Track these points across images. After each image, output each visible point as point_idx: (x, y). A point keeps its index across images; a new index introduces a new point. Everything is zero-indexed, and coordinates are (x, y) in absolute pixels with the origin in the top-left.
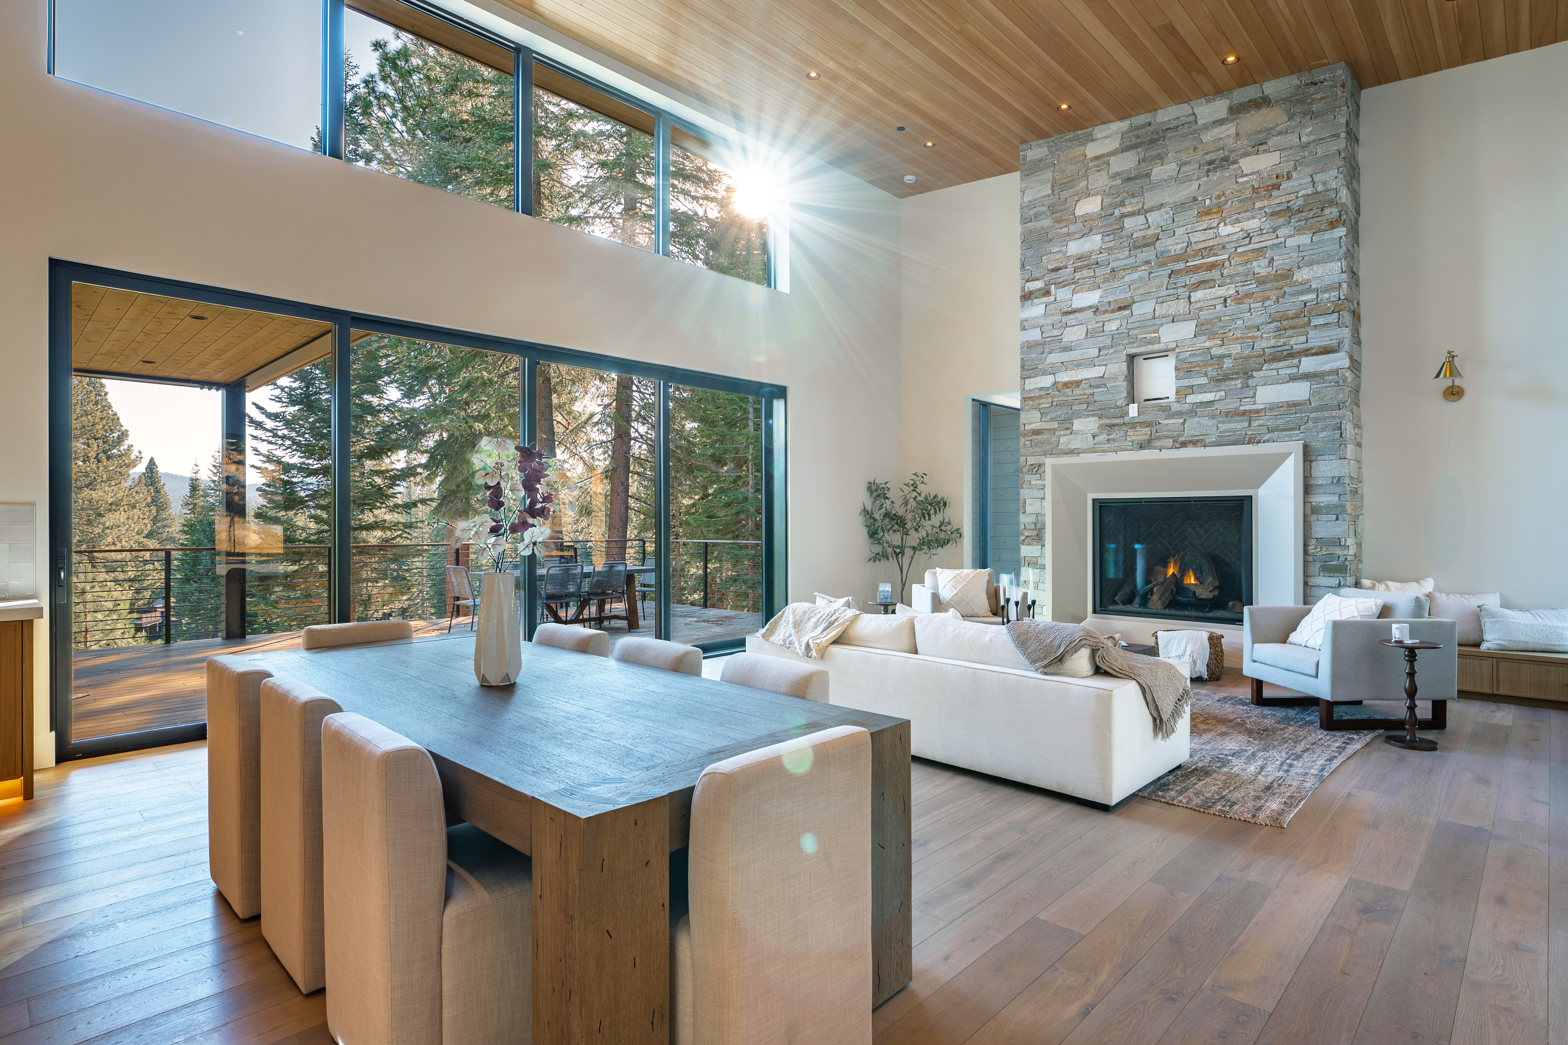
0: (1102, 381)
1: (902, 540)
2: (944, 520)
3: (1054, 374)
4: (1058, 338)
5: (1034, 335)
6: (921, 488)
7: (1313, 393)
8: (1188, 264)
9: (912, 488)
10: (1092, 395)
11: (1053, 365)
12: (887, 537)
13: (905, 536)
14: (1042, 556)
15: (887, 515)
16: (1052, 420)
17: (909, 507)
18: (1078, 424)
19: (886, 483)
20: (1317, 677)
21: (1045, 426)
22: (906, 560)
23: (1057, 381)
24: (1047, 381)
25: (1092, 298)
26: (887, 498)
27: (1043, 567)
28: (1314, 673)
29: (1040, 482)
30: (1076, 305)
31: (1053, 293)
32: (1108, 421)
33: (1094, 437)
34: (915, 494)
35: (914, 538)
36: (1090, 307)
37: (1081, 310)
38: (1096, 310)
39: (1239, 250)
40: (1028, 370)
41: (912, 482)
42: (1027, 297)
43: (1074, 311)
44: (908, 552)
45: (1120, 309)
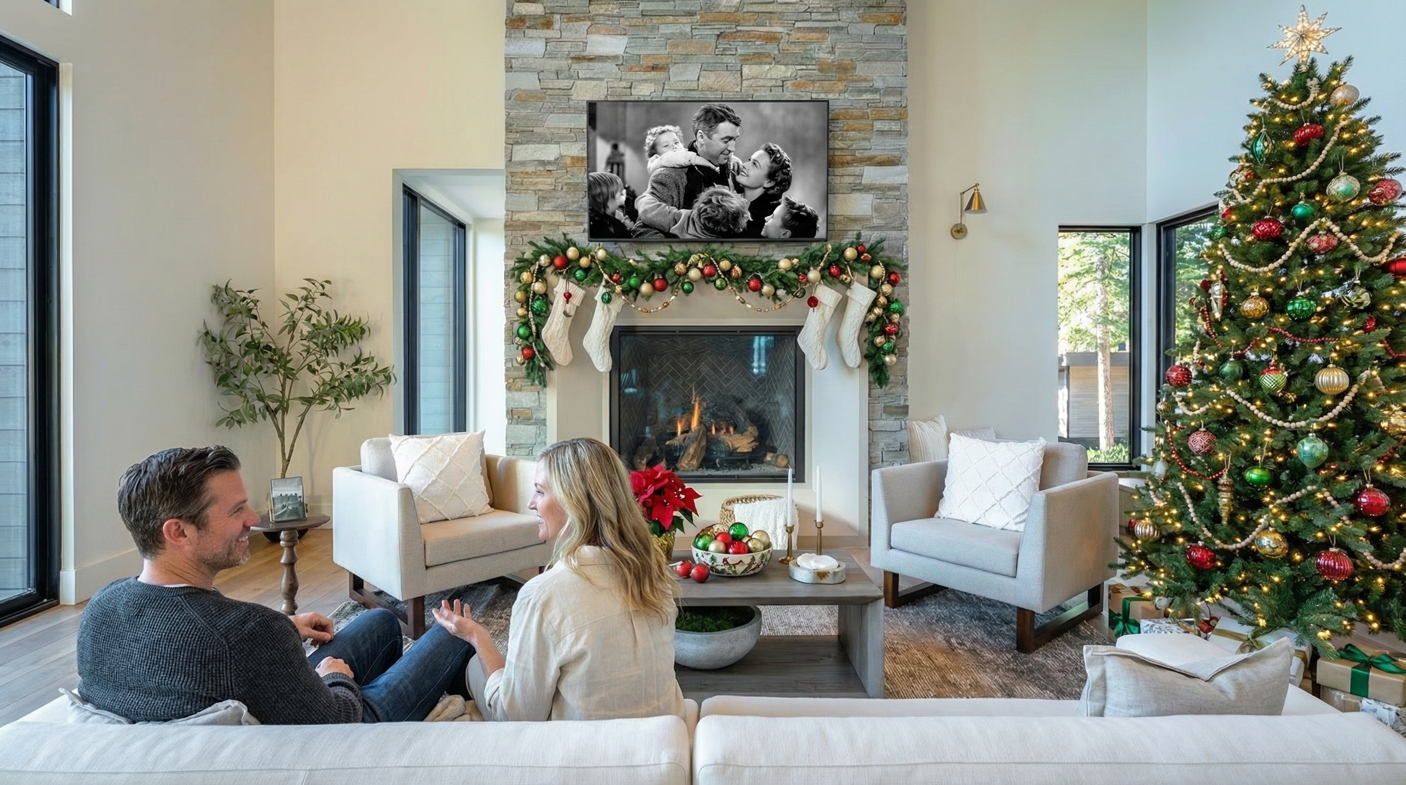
1: (283, 385)
2: (361, 355)
3: (557, 143)
5: (529, 82)
6: (320, 303)
7: (877, 209)
8: (739, 28)
9: (303, 304)
11: (555, 130)
12: (253, 381)
13: (288, 382)
14: (541, 407)
15: (253, 346)
16: (555, 209)
17: (297, 335)
19: (250, 292)
20: (1015, 577)
21: (545, 217)
22: (290, 421)
23: (563, 154)
24: (548, 152)
25: (614, 45)
26: (255, 317)
27: (543, 422)
28: (1010, 571)
30: (591, 50)
31: (557, 26)
34: (307, 312)
35: (309, 384)
36: (613, 57)
37: (599, 58)
38: (623, 63)
39: (798, 25)
40: (517, 131)
41: (304, 293)
42: (516, 24)
43: (589, 59)
44: (297, 408)
45: (654, 68)
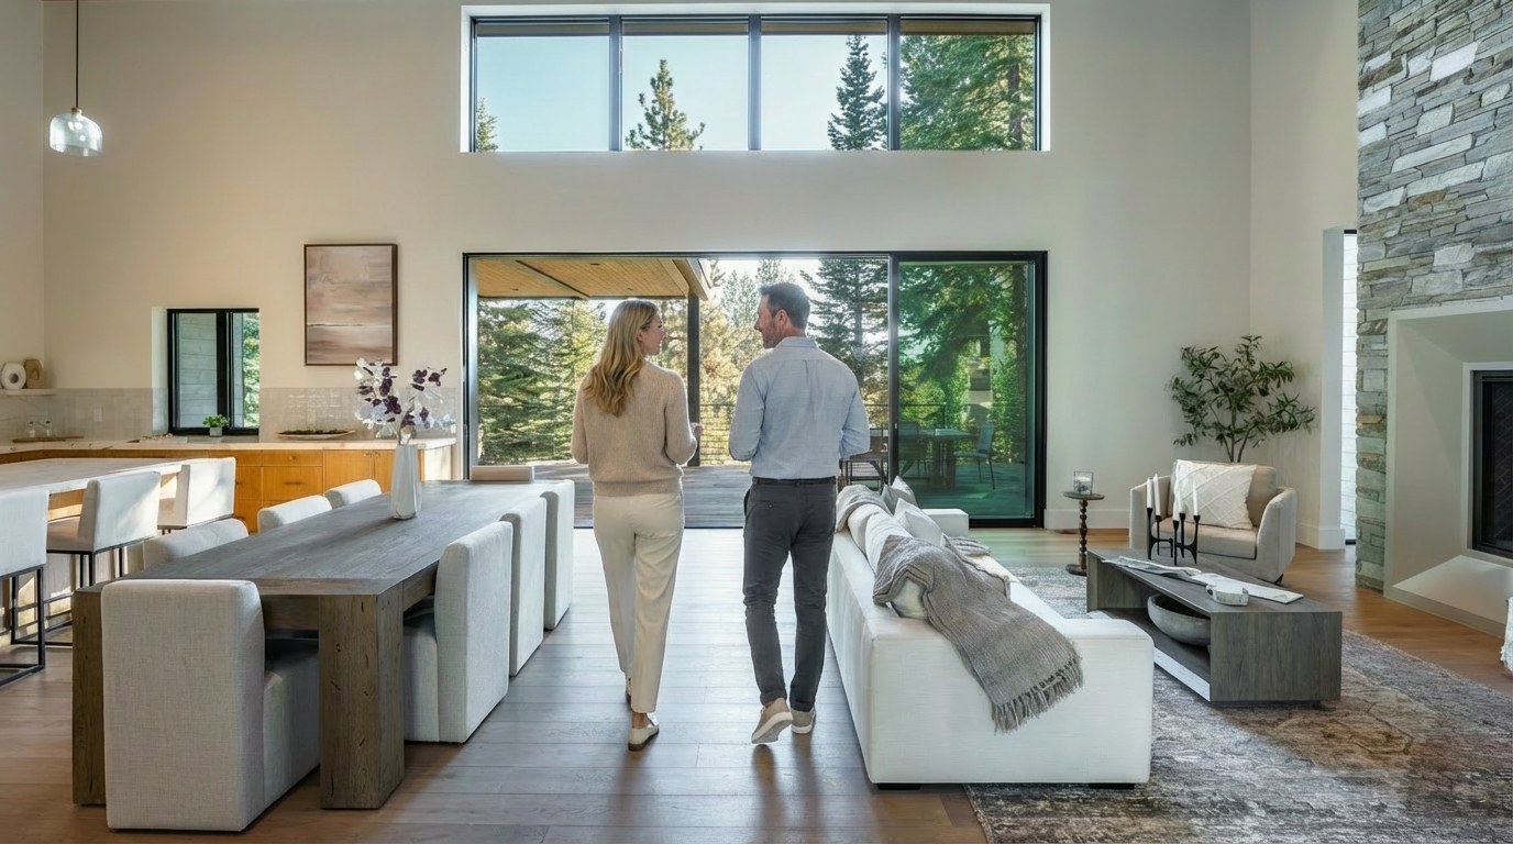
0: (1481, 186)
3: (1405, 186)
4: (1411, 131)
5: (1377, 134)
10: (1464, 208)
11: (1402, 174)
14: (1386, 453)
16: (1401, 253)
18: (1442, 257)
19: (1213, 349)
21: (1390, 264)
23: (1410, 195)
24: (1395, 198)
25: (1461, 59)
27: (1385, 470)
29: (1381, 347)
30: (1436, 76)
31: (1404, 65)
32: (1489, 248)
33: (1465, 275)
36: (1457, 74)
37: (1447, 81)
38: (1469, 75)
40: (1370, 184)
42: (1366, 82)
43: (1436, 85)
